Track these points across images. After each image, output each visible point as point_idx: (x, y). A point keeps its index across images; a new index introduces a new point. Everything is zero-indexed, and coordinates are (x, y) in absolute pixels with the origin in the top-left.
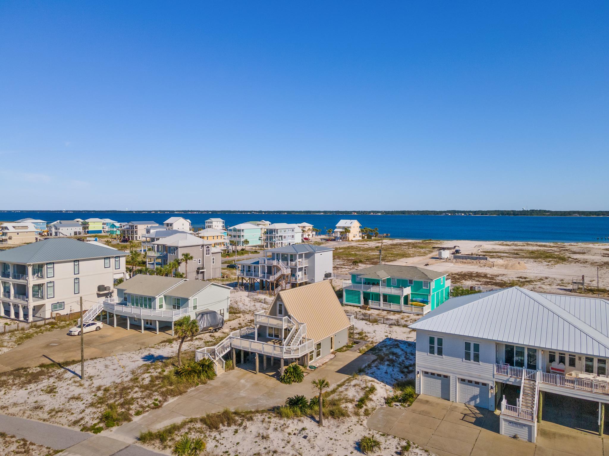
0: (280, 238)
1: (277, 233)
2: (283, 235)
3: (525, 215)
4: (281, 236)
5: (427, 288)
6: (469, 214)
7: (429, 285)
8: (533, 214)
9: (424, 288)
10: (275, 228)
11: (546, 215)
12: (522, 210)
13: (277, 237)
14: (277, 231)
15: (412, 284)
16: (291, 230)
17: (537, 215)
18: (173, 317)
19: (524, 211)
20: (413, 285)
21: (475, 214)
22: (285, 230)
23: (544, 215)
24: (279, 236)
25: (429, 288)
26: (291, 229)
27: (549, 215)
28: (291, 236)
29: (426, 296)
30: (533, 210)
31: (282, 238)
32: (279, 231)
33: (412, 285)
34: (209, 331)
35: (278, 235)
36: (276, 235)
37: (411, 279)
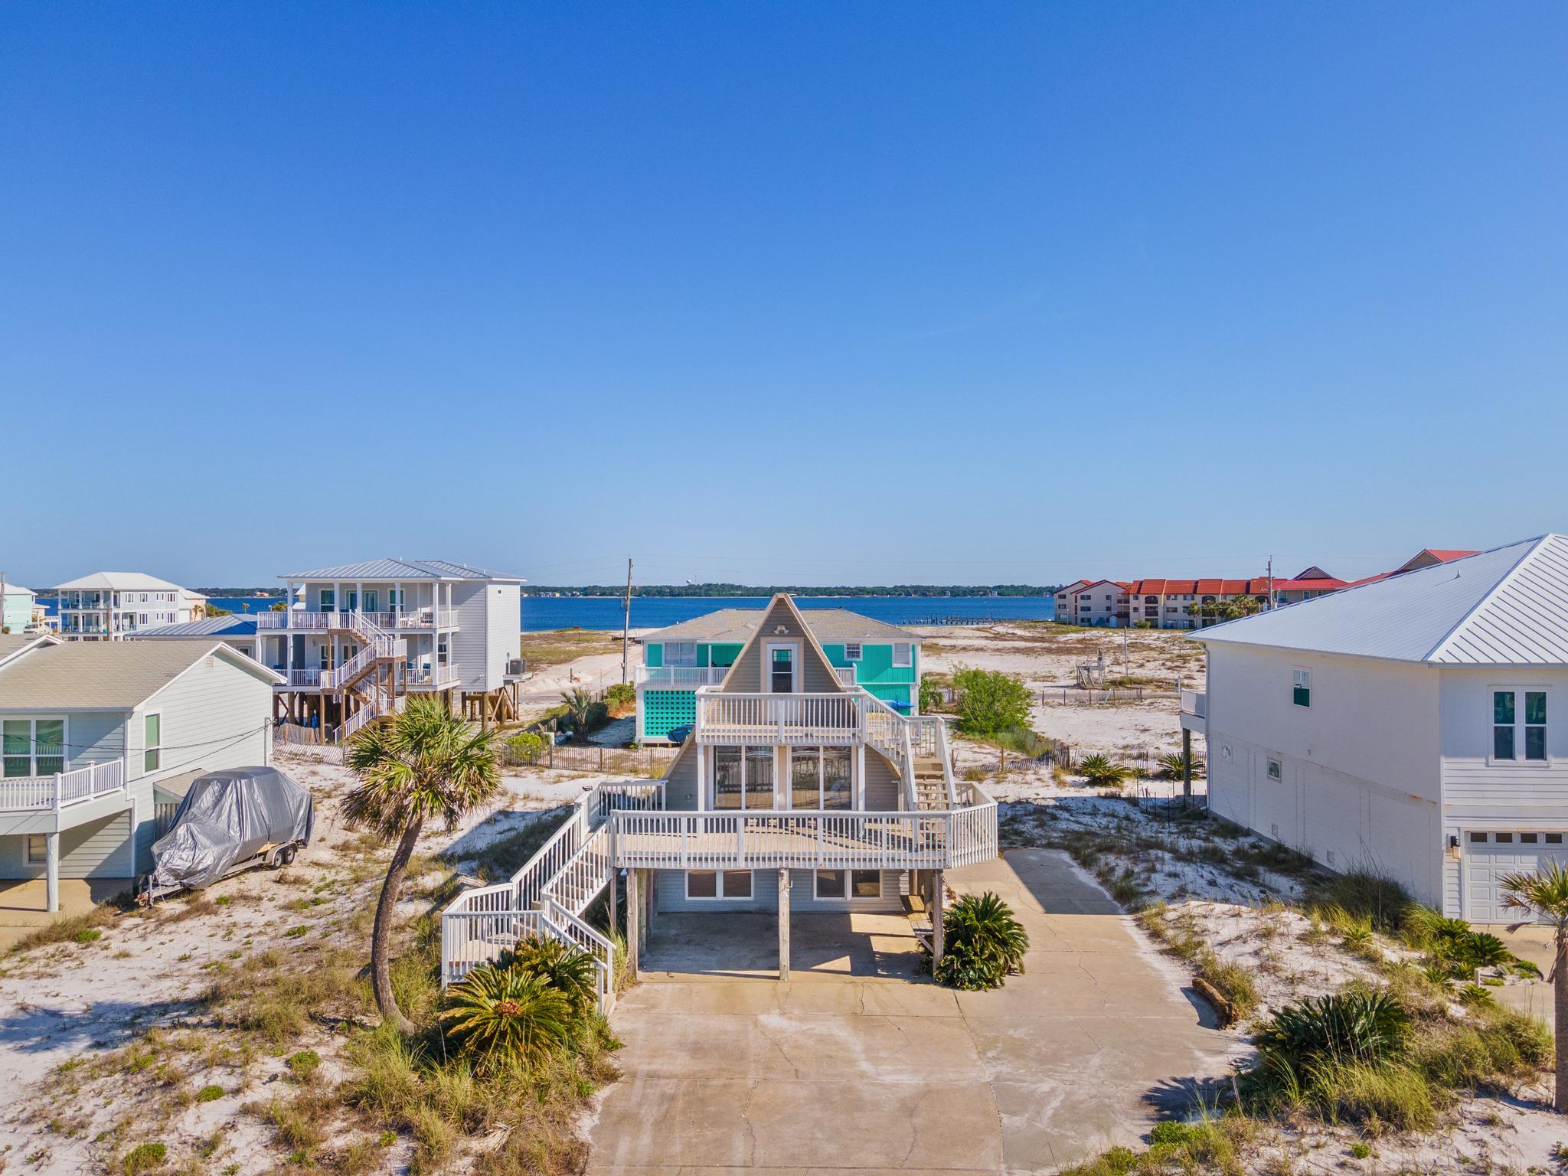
0: (127, 622)
1: (115, 604)
2: (140, 611)
3: (694, 594)
4: (131, 617)
5: (907, 666)
6: (573, 595)
7: (911, 654)
8: (710, 592)
9: (895, 665)
10: (106, 586)
11: (737, 595)
12: (687, 584)
13: (116, 616)
14: (115, 597)
15: (858, 656)
16: (166, 598)
17: (719, 595)
18: (60, 804)
19: (691, 587)
20: (861, 659)
21: (586, 595)
22: (144, 594)
23: (732, 595)
24: (125, 616)
25: (911, 666)
26: (166, 594)
27: (741, 595)
28: (166, 616)
29: (904, 692)
30: (709, 585)
31: (131, 623)
32: (122, 596)
33: (858, 660)
34: (259, 861)
35: (121, 611)
36: (114, 611)
37: (854, 641)
